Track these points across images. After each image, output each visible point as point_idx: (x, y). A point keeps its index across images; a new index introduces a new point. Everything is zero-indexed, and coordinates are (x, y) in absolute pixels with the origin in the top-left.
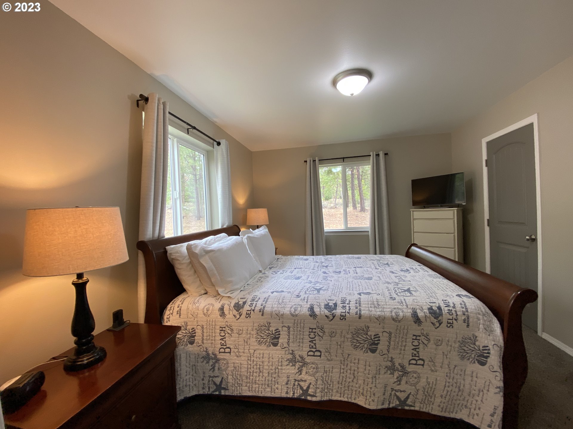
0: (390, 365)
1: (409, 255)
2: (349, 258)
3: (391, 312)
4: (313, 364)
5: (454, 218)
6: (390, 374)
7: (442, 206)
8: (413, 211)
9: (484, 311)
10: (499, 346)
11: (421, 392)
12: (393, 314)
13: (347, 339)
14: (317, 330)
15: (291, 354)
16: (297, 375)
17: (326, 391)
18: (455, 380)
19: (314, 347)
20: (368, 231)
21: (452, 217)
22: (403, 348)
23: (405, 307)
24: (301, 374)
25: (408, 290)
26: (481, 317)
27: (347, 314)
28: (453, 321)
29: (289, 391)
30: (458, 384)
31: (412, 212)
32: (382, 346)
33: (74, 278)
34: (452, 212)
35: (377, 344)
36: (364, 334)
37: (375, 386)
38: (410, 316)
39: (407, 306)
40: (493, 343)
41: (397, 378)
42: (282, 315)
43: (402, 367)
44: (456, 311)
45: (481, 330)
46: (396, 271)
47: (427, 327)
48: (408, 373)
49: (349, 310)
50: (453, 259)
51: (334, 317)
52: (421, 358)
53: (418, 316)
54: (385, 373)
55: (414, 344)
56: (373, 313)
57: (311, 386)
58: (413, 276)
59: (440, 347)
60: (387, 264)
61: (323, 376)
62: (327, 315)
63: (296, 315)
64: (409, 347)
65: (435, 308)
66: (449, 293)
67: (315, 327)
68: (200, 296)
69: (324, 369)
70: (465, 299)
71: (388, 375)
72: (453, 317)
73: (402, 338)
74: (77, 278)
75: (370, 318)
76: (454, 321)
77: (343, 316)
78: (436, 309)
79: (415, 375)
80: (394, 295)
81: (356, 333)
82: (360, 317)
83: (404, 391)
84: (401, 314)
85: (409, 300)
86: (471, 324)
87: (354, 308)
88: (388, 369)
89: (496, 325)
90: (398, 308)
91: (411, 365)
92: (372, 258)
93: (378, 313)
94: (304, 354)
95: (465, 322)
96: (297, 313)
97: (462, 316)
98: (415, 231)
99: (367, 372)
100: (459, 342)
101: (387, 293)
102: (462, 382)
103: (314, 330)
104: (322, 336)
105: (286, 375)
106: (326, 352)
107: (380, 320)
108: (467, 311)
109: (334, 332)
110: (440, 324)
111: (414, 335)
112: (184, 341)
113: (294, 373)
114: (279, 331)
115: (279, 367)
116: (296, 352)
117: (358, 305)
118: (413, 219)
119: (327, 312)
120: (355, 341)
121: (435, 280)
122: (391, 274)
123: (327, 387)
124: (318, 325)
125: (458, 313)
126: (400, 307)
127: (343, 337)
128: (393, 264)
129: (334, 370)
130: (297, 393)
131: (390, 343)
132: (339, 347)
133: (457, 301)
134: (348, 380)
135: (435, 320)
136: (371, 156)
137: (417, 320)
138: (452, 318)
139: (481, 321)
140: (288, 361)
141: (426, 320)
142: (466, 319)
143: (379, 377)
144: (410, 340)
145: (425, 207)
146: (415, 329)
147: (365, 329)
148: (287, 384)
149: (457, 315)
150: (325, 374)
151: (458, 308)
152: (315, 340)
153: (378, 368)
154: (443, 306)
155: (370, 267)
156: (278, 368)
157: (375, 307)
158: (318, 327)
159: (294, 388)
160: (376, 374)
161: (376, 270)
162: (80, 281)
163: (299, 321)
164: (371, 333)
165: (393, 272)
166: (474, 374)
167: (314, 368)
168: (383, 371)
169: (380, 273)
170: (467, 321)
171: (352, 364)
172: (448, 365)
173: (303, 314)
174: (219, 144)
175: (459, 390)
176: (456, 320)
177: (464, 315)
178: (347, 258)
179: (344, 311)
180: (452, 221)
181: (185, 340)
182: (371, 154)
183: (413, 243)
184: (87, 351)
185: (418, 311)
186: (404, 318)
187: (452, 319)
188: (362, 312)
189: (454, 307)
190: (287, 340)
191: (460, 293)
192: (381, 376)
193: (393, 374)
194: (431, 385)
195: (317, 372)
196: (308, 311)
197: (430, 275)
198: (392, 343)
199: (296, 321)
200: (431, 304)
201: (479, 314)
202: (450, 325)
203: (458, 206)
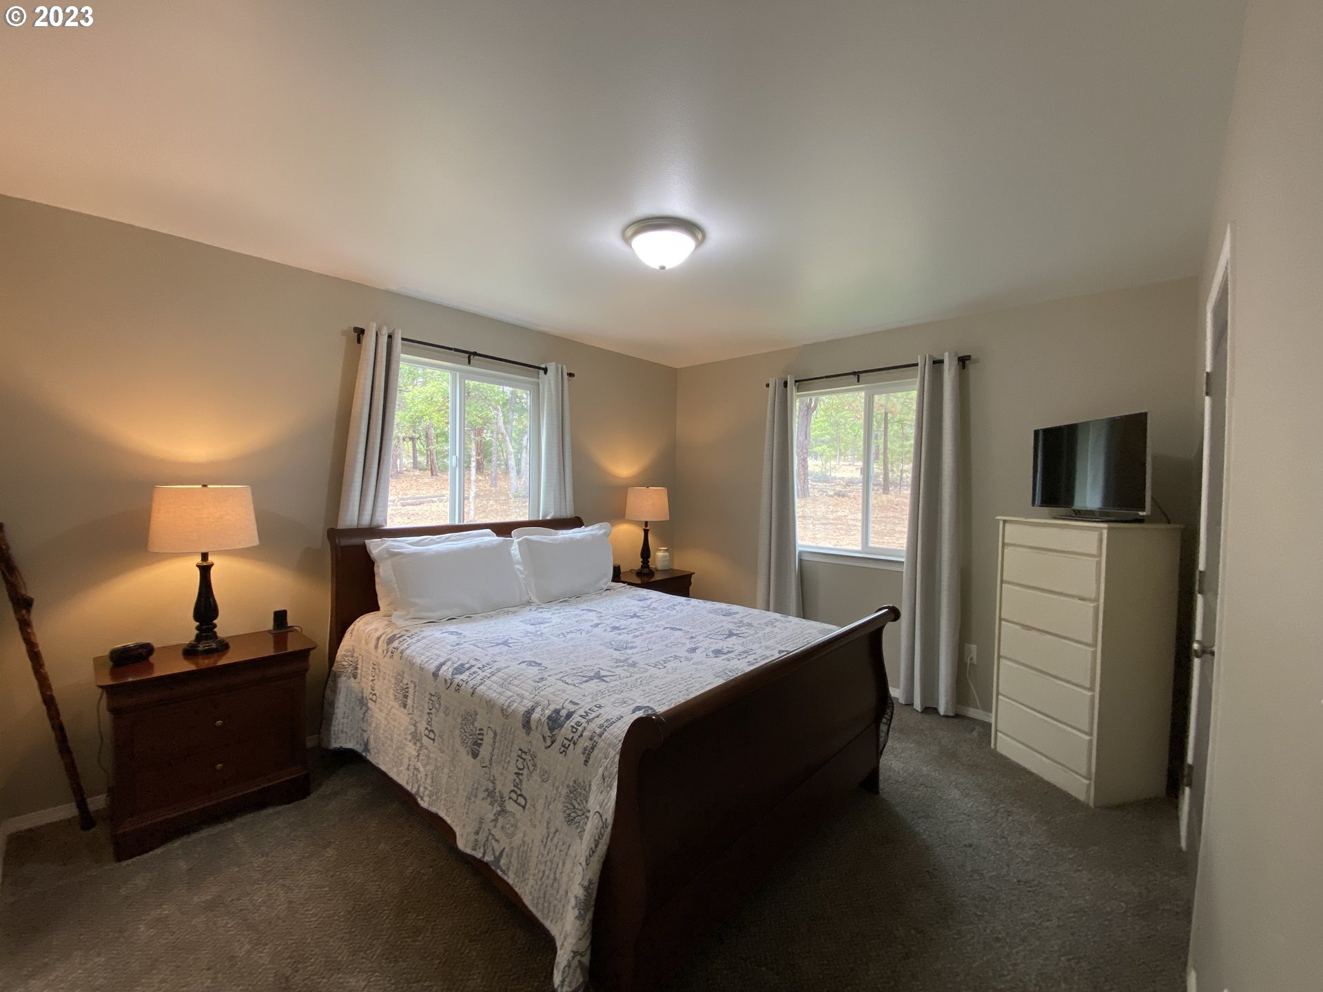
0: (491, 789)
4: (427, 749)
5: (1100, 555)
6: (489, 804)
8: (1005, 521)
10: (604, 820)
11: (515, 854)
13: (457, 724)
15: (414, 725)
16: (416, 760)
19: (431, 724)
20: (902, 563)
21: (1095, 552)
22: (506, 766)
24: (418, 760)
26: (612, 753)
28: (569, 745)
31: (1002, 523)
32: (485, 752)
33: (198, 560)
34: (1095, 535)
35: (480, 745)
36: (472, 723)
37: (467, 813)
38: (522, 713)
40: (598, 809)
41: (495, 815)
43: (502, 798)
44: (585, 728)
45: (598, 777)
47: (536, 740)
48: (506, 813)
49: (472, 679)
51: (451, 684)
52: (523, 794)
53: (530, 717)
54: (484, 799)
55: (518, 764)
59: (545, 785)
62: (447, 679)
64: (512, 767)
65: (563, 711)
67: (434, 693)
68: (384, 616)
69: (435, 761)
71: (486, 804)
72: (573, 737)
73: (507, 747)
74: (202, 560)
75: (481, 699)
76: (572, 745)
77: (459, 685)
78: (564, 714)
79: (513, 820)
81: (465, 718)
83: (500, 841)
85: (555, 688)
86: (591, 762)
88: (488, 795)
91: (511, 801)
94: (423, 731)
95: (584, 752)
97: (586, 741)
98: (1004, 578)
100: (569, 786)
103: (433, 698)
104: (438, 709)
105: (408, 756)
106: (439, 737)
108: (601, 735)
109: (448, 708)
110: (553, 743)
111: (520, 750)
112: (347, 672)
113: (414, 755)
114: (409, 687)
115: (405, 742)
116: (417, 725)
118: (1004, 544)
119: (449, 674)
120: (463, 731)
124: (437, 691)
125: (585, 733)
127: (454, 718)
129: (444, 769)
131: (493, 750)
132: (450, 733)
135: (549, 731)
137: (528, 722)
138: (570, 739)
139: (607, 762)
140: (411, 736)
141: (538, 729)
142: (588, 748)
143: (474, 802)
144: (514, 755)
146: (521, 739)
147: (473, 715)
148: (408, 768)
149: (581, 736)
150: (436, 772)
151: (596, 724)
152: (432, 714)
153: (476, 786)
154: (577, 714)
156: (403, 742)
157: (502, 684)
162: (205, 564)
164: (478, 724)
167: (427, 756)
168: (481, 795)
170: (588, 753)
172: (548, 823)
174: (545, 370)
176: (575, 744)
177: (591, 739)
179: (466, 678)
180: (1094, 563)
181: (349, 671)
184: (206, 638)
185: (538, 709)
186: (514, 715)
187: (570, 741)
189: (592, 720)
190: (412, 703)
192: (478, 801)
193: (493, 806)
194: (526, 848)
198: (495, 751)
201: (614, 747)
202: (564, 749)
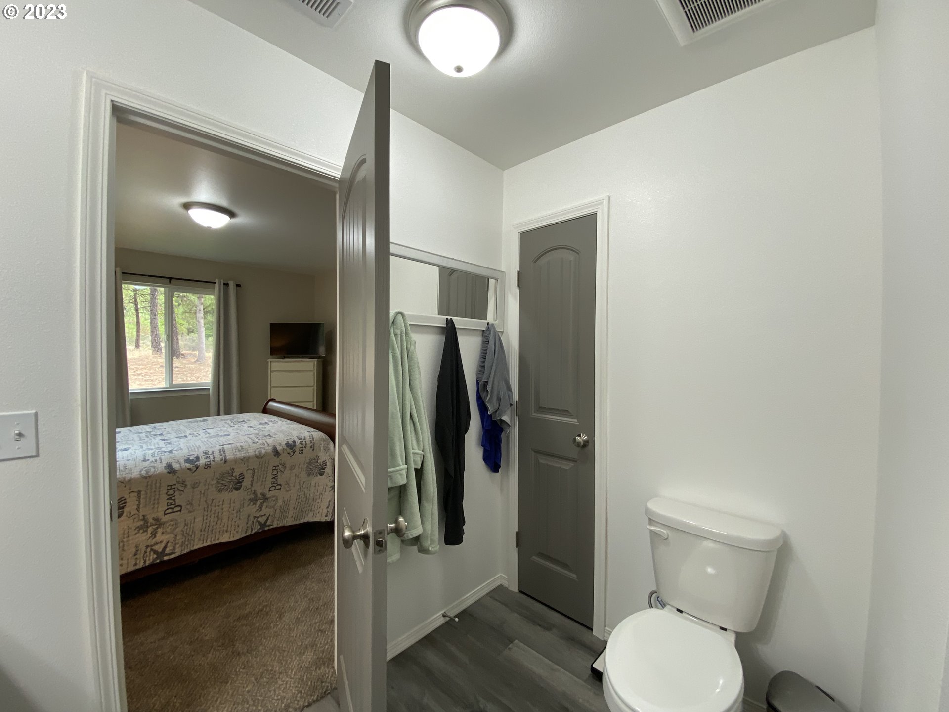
0: (253, 497)
1: (265, 411)
2: (191, 422)
3: (255, 452)
4: (171, 521)
5: (314, 370)
6: (253, 505)
7: (303, 357)
8: (271, 362)
9: (324, 438)
11: (278, 511)
12: (257, 453)
13: (212, 485)
14: (178, 486)
15: (142, 520)
16: (149, 540)
17: (186, 543)
18: (303, 493)
19: (174, 503)
20: (209, 388)
21: (312, 369)
22: (264, 480)
23: (266, 446)
24: (155, 537)
25: (269, 435)
26: (322, 442)
27: (211, 462)
29: (138, 562)
30: (306, 495)
31: (269, 363)
32: (246, 483)
34: (313, 363)
35: (241, 482)
36: (230, 476)
37: (239, 519)
38: (271, 452)
39: (268, 445)
41: (259, 506)
42: (130, 480)
43: (263, 495)
44: (305, 442)
45: (322, 451)
46: (255, 425)
47: (284, 457)
48: (268, 499)
49: (214, 458)
50: (312, 408)
51: (197, 468)
52: (279, 483)
53: (277, 451)
54: (248, 505)
55: (273, 473)
56: (238, 456)
57: (169, 544)
58: (272, 427)
59: (294, 471)
60: (244, 421)
61: (183, 529)
62: (189, 467)
63: (150, 477)
64: (270, 476)
65: (290, 442)
66: (302, 431)
67: (175, 482)
69: (185, 522)
70: (313, 433)
71: (251, 506)
73: (264, 471)
75: (236, 461)
76: (304, 448)
77: (208, 465)
78: (292, 442)
79: (274, 499)
80: (256, 440)
81: (223, 476)
82: (225, 462)
83: (264, 515)
84: (263, 452)
85: (270, 441)
86: (315, 449)
87: (219, 456)
88: (251, 501)
89: (331, 445)
90: (261, 448)
91: (270, 492)
92: (223, 419)
93: (243, 455)
94: (160, 514)
95: (311, 448)
96: (150, 474)
97: (309, 445)
98: (272, 385)
99: (232, 508)
100: (307, 463)
101: (250, 440)
102: (309, 493)
103: (173, 487)
104: (183, 489)
105: (134, 545)
106: (187, 504)
107: (245, 460)
108: (314, 440)
109: (197, 483)
110: (294, 453)
111: (273, 467)
113: (145, 539)
114: (125, 500)
115: (125, 540)
116: (148, 516)
117: (222, 453)
118: (271, 371)
119: (188, 465)
120: (220, 485)
121: (292, 426)
122: (249, 428)
123: (188, 539)
124: (178, 480)
125: (307, 443)
126: (262, 447)
127: (207, 484)
128: (249, 420)
129: (197, 520)
130: (149, 560)
131: (253, 478)
132: (202, 495)
133: (307, 434)
134: (212, 524)
135: (290, 450)
136: (217, 283)
137: (276, 453)
138: (302, 447)
139: (322, 445)
140: (138, 529)
141: (284, 452)
142: (313, 445)
143: (243, 510)
144: (270, 471)
145: (284, 358)
147: (230, 472)
148: (135, 555)
149: (306, 444)
150: (186, 527)
151: (308, 438)
152: (174, 496)
153: (242, 502)
154: (296, 439)
155: (224, 426)
156: (122, 541)
157: (239, 451)
158: (178, 482)
159: (145, 556)
160: (240, 508)
161: (232, 428)
163: (154, 482)
164: (236, 473)
165: (251, 427)
166: (317, 485)
167: (173, 525)
168: (246, 504)
169: (237, 429)
170: (313, 447)
171: (217, 508)
172: (299, 483)
173: (159, 473)
175: (307, 499)
176: (305, 447)
177: (311, 443)
178: (187, 422)
179: (208, 460)
180: (312, 373)
182: (217, 281)
183: (269, 398)
185: (278, 447)
186: (266, 454)
188: (228, 458)
189: (305, 439)
190: (136, 506)
191: (310, 430)
192: (245, 509)
193: (256, 504)
194: (286, 503)
195: (177, 528)
196: (166, 469)
197: (288, 424)
198: (255, 477)
199: (149, 483)
200: (288, 440)
201: (321, 440)
202: (301, 452)
203: (319, 357)
